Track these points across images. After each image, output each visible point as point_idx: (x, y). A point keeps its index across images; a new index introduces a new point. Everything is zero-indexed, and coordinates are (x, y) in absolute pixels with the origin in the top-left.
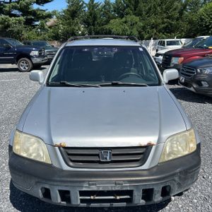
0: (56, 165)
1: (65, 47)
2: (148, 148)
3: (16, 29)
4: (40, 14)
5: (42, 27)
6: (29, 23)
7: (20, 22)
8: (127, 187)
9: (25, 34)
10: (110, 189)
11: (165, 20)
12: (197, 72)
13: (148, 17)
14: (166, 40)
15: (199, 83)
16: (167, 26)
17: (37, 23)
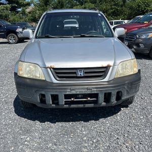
0: (48, 80)
1: (47, 14)
2: (107, 68)
3: (4, 14)
4: (21, 3)
5: (24, 13)
6: (13, 9)
7: (7, 9)
8: (95, 91)
9: (11, 18)
10: (84, 93)
11: (113, 7)
12: (136, 37)
13: (101, 4)
14: (114, 21)
15: (138, 45)
16: (114, 11)
17: (19, 10)
